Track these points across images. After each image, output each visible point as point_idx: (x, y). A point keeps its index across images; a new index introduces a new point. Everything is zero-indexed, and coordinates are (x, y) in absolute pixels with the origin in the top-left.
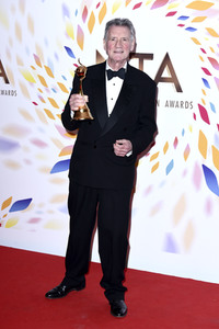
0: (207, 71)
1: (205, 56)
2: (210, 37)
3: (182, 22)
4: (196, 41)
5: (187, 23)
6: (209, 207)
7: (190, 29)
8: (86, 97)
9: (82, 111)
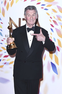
0: (52, 26)
1: (52, 20)
2: (54, 13)
3: (43, 7)
4: (48, 14)
5: (45, 7)
6: (53, 79)
7: (46, 9)
8: (13, 39)
9: (12, 45)
